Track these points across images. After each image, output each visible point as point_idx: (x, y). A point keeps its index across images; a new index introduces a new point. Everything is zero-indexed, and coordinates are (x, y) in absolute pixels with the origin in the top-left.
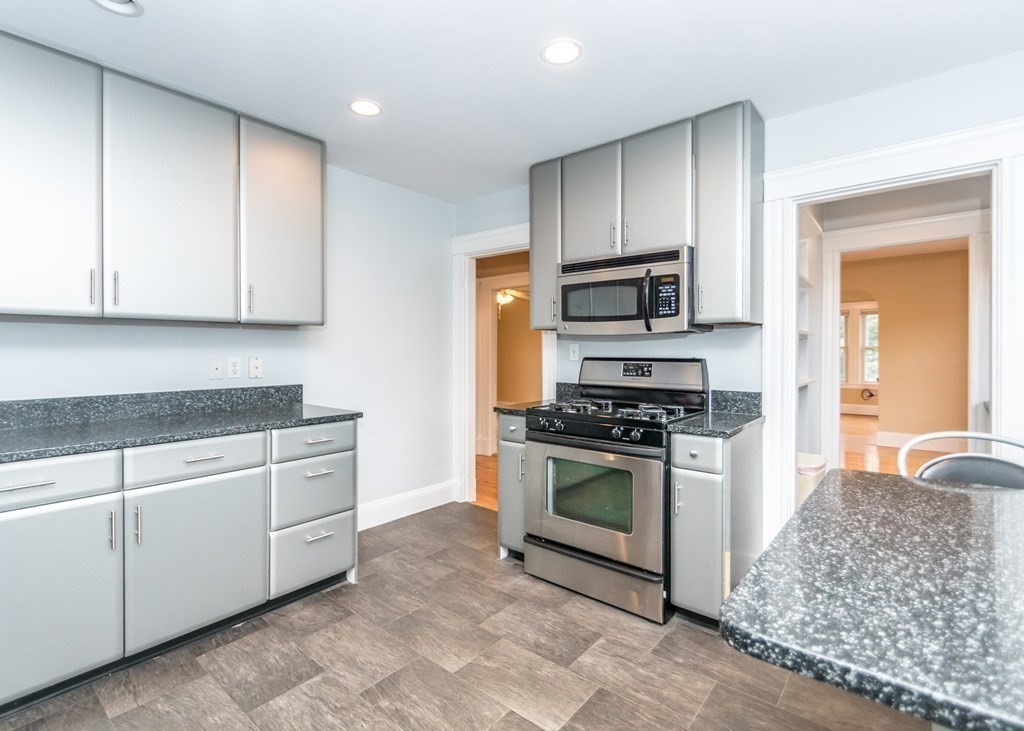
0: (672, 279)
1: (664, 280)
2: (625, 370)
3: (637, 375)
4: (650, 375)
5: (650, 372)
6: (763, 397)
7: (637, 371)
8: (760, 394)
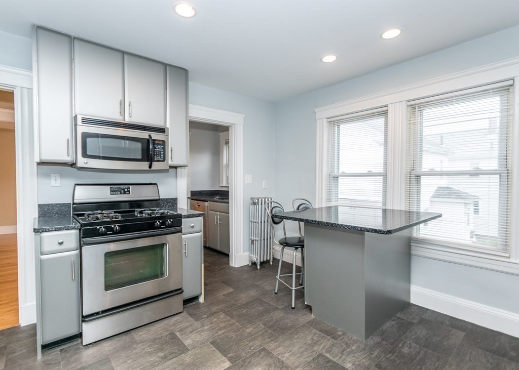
0: (161, 143)
1: (156, 142)
2: (111, 191)
3: (121, 194)
4: (129, 193)
5: (129, 191)
6: (178, 199)
7: (120, 191)
8: (177, 198)
